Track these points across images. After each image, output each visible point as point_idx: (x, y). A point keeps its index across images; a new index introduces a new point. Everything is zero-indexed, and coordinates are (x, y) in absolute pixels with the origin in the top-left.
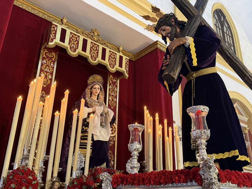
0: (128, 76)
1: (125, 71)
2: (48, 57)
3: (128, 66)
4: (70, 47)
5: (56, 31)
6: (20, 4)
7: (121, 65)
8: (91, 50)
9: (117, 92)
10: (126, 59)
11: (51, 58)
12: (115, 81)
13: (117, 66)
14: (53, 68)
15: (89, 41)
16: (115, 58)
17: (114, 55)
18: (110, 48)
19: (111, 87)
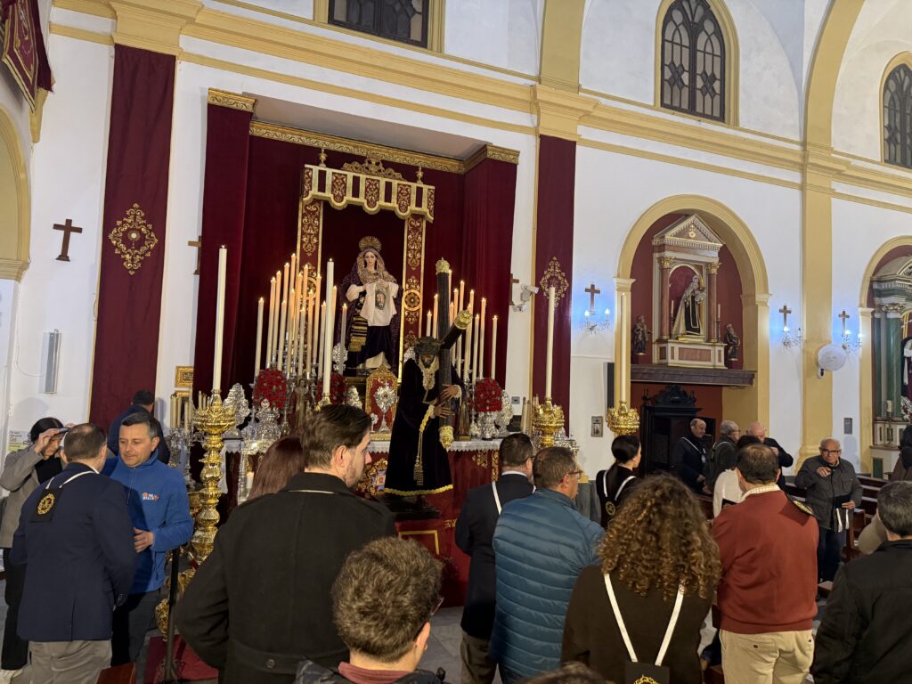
0: (432, 218)
1: (428, 211)
2: (309, 212)
3: (432, 202)
4: (335, 197)
5: (311, 178)
6: (265, 131)
7: (419, 204)
8: (366, 190)
9: (421, 242)
10: (429, 189)
11: (314, 212)
12: (418, 224)
13: (413, 207)
14: (318, 227)
15: (363, 177)
16: (409, 194)
17: (407, 190)
18: (399, 179)
19: (410, 236)
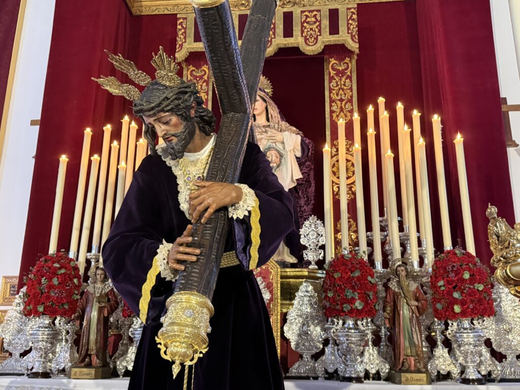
1: (348, 37)
2: (196, 78)
3: (355, 24)
5: (185, 29)
7: (334, 31)
10: (349, 9)
11: (201, 77)
12: (345, 66)
13: (325, 36)
14: (207, 93)
16: (318, 21)
17: (315, 16)
18: (303, 6)
19: (334, 83)
